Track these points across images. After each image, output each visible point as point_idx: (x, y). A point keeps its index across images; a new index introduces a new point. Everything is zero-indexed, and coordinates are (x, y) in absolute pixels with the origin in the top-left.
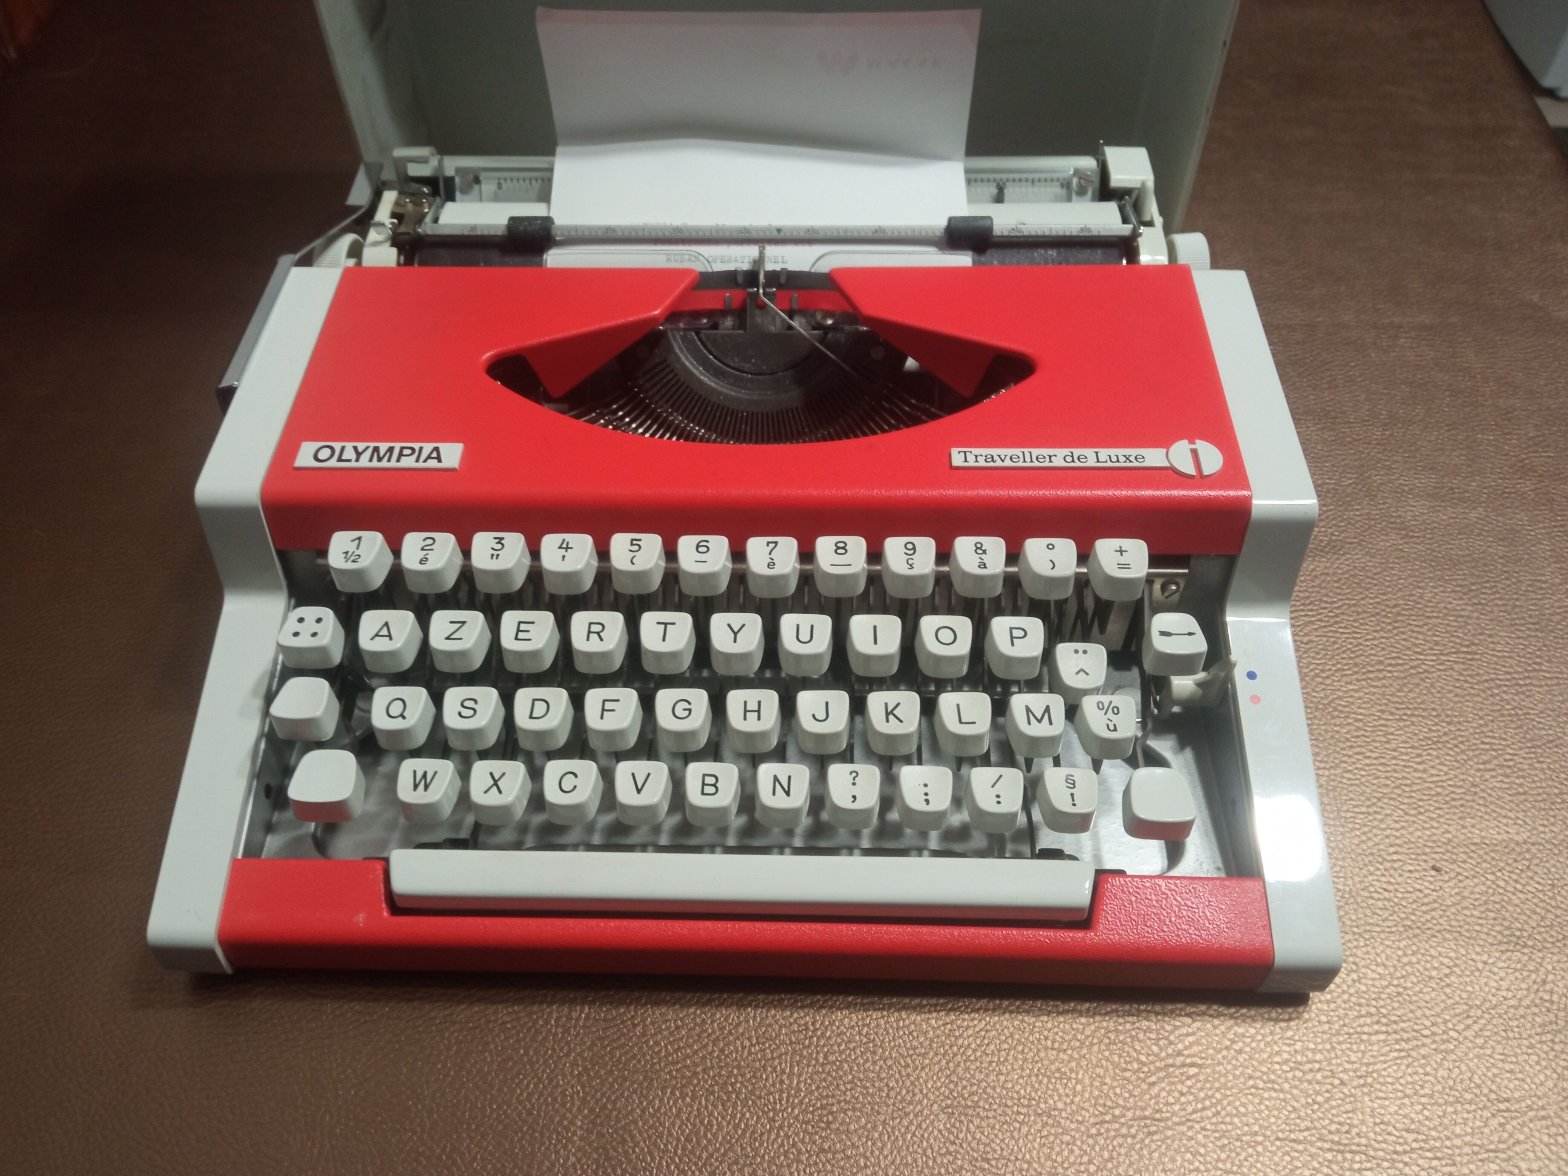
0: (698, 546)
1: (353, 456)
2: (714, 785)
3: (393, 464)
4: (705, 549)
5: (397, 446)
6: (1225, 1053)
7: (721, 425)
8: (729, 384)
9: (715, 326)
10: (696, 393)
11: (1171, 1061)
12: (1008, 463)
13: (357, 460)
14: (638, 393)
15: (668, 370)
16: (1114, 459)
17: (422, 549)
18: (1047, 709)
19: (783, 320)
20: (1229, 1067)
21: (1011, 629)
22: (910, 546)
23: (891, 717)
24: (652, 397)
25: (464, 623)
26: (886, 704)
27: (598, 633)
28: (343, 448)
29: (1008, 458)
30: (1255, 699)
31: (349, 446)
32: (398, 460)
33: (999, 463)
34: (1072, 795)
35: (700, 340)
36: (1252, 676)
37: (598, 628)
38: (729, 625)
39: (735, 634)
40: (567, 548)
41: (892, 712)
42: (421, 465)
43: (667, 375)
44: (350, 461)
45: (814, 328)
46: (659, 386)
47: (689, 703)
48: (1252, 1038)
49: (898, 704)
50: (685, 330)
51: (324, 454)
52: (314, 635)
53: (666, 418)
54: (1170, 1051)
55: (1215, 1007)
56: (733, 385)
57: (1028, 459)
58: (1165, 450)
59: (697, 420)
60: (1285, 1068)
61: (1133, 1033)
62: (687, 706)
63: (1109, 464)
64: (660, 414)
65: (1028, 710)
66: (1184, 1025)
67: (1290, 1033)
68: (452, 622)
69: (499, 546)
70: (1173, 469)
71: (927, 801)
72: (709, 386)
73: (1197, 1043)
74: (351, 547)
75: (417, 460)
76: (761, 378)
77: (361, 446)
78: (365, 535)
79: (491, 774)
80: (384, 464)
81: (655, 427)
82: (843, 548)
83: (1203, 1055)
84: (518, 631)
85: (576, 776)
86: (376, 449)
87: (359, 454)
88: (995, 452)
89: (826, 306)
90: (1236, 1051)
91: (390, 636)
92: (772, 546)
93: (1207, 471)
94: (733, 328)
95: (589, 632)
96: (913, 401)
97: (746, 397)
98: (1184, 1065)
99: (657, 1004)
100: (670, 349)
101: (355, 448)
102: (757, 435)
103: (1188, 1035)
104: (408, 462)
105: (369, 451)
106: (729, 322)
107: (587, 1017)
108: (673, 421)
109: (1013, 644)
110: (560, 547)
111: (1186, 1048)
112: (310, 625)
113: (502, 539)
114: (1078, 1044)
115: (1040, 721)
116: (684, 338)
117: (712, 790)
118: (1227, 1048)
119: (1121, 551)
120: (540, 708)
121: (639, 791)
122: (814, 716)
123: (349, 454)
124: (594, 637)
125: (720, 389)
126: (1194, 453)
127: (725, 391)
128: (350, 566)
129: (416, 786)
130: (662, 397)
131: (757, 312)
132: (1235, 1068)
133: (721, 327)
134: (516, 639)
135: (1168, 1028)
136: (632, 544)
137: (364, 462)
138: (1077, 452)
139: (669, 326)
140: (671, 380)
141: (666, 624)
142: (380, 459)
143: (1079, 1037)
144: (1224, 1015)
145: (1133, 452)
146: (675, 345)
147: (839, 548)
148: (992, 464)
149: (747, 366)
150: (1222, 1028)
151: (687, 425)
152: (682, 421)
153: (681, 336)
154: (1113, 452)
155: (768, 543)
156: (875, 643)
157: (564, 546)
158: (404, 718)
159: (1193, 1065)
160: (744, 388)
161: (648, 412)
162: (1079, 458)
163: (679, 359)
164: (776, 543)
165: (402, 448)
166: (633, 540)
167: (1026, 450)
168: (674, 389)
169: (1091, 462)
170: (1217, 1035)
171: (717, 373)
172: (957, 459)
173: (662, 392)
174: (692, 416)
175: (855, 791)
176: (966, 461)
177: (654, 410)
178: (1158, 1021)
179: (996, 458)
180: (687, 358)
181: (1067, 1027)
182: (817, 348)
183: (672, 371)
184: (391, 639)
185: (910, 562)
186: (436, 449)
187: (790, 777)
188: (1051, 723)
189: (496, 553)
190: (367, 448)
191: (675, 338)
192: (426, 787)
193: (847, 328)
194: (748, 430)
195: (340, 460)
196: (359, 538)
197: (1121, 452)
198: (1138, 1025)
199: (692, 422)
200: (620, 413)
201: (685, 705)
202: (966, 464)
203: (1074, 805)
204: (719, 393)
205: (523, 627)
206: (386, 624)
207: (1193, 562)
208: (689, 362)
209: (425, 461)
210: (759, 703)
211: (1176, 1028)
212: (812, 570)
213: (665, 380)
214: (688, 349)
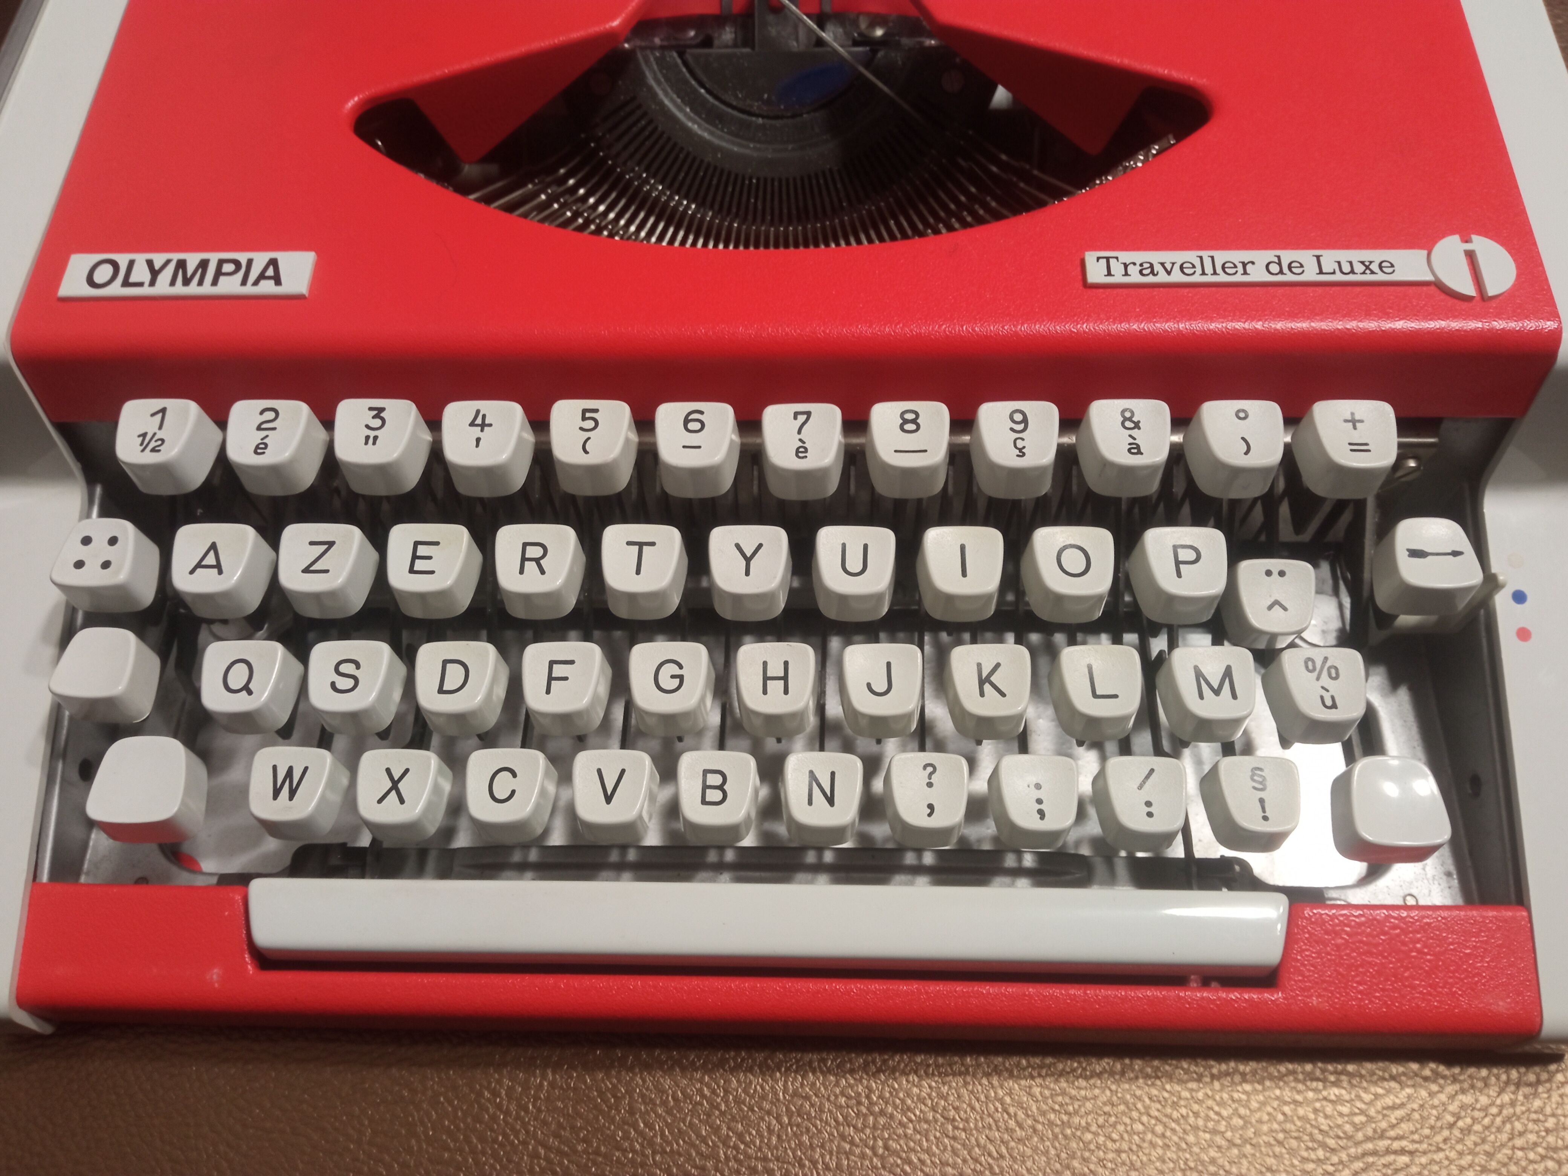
0: (686, 421)
1: (146, 277)
2: (721, 788)
3: (207, 289)
4: (697, 426)
5: (214, 258)
6: (1446, 1133)
7: (719, 198)
8: (730, 133)
9: (707, 42)
10: (682, 149)
11: (1369, 1146)
12: (1177, 277)
13: (152, 283)
14: (595, 151)
15: (639, 113)
16: (1346, 268)
17: (259, 428)
18: (1228, 673)
19: (810, 30)
20: (1453, 1155)
21: (1175, 548)
22: (1018, 417)
23: (987, 687)
24: (618, 155)
25: (331, 544)
26: (979, 666)
27: (537, 561)
28: (131, 263)
29: (1177, 267)
30: (1524, 634)
31: (141, 259)
32: (215, 282)
33: (1162, 277)
34: (1262, 801)
35: (685, 64)
36: (1519, 597)
37: (536, 552)
38: (738, 546)
39: (748, 560)
40: (483, 426)
41: (988, 680)
42: (249, 289)
43: (638, 121)
44: (141, 284)
45: (856, 43)
46: (626, 139)
47: (681, 667)
48: (1484, 1109)
49: (998, 665)
50: (662, 48)
51: (104, 273)
52: (106, 565)
53: (639, 189)
54: (1370, 1132)
55: (1433, 1065)
56: (736, 135)
57: (1209, 269)
58: (1425, 252)
59: (683, 191)
60: (1532, 1156)
61: (1318, 1105)
62: (676, 670)
63: (1339, 277)
64: (630, 182)
65: (1199, 675)
66: (1389, 1091)
67: (1537, 1103)
68: (312, 543)
69: (377, 423)
70: (1439, 286)
71: (1042, 814)
72: (700, 137)
73: (1408, 1118)
74: (151, 426)
75: (244, 282)
76: (778, 123)
77: (159, 259)
78: (173, 404)
79: (388, 771)
80: (193, 289)
81: (622, 203)
82: (914, 421)
83: (1416, 1137)
84: (415, 557)
85: (514, 775)
86: (182, 264)
87: (155, 273)
88: (1155, 257)
89: (875, 8)
90: (1462, 1130)
91: (218, 567)
92: (802, 418)
93: (1492, 290)
94: (735, 45)
95: (524, 559)
96: (1004, 157)
97: (755, 154)
98: (1388, 1151)
99: (647, 1067)
100: (641, 80)
101: (150, 263)
102: (772, 214)
103: (1394, 1108)
104: (230, 285)
105: (171, 267)
106: (728, 35)
107: (552, 1085)
108: (649, 192)
109: (1179, 575)
110: (472, 424)
111: (1393, 1127)
112: (100, 550)
113: (382, 410)
114: (1241, 1122)
115: (1217, 692)
116: (660, 61)
117: (716, 796)
118: (1451, 1126)
119: (1354, 422)
120: (455, 675)
121: (608, 799)
122: (869, 686)
123: (141, 273)
124: (530, 566)
125: (716, 141)
126: (1471, 256)
127: (724, 144)
128: (149, 458)
129: (276, 793)
130: (632, 156)
131: (771, 18)
132: (1461, 1154)
133: (716, 42)
134: (412, 571)
135: (1367, 1097)
136: (584, 418)
137: (163, 287)
138: (1287, 256)
139: (638, 43)
140: (643, 129)
141: (641, 545)
142: (187, 282)
143: (1242, 1111)
144: (1444, 1077)
145: (1375, 256)
146: (648, 74)
147: (906, 421)
148: (1151, 279)
149: (756, 106)
150: (1443, 1097)
151: (671, 198)
152: (662, 192)
153: (656, 59)
154: (1345, 255)
155: (796, 415)
156: (964, 574)
157: (479, 421)
158: (250, 693)
159: (1402, 1151)
160: (752, 140)
161: (611, 180)
162: (1290, 267)
163: (655, 95)
164: (808, 414)
165: (221, 262)
166: (585, 411)
167: (1205, 254)
168: (648, 144)
169: (1311, 274)
170: (1434, 1107)
171: (712, 117)
172: (1096, 272)
173: (631, 149)
174: (676, 185)
175: (932, 796)
176: (1109, 274)
177: (621, 176)
178: (1353, 1086)
179: (1158, 268)
180: (666, 94)
181: (1225, 1096)
182: (861, 75)
183: (645, 114)
184: (220, 572)
185: (1020, 444)
186: (274, 262)
187: (833, 774)
188: (1234, 696)
189: (372, 434)
190: (168, 262)
191: (647, 61)
192: (292, 793)
193: (906, 41)
194: (760, 206)
195: (126, 283)
196: (163, 411)
197: (1357, 255)
198: (1325, 1093)
199: (678, 193)
200: (571, 182)
201: (673, 669)
202: (1109, 280)
203: (1265, 818)
204: (716, 149)
205: (422, 551)
206: (213, 547)
207: (1446, 426)
208: (669, 101)
209: (256, 283)
210: (786, 664)
211: (1377, 1096)
212: (862, 446)
213: (635, 130)
214: (668, 80)
